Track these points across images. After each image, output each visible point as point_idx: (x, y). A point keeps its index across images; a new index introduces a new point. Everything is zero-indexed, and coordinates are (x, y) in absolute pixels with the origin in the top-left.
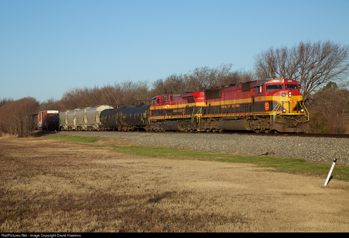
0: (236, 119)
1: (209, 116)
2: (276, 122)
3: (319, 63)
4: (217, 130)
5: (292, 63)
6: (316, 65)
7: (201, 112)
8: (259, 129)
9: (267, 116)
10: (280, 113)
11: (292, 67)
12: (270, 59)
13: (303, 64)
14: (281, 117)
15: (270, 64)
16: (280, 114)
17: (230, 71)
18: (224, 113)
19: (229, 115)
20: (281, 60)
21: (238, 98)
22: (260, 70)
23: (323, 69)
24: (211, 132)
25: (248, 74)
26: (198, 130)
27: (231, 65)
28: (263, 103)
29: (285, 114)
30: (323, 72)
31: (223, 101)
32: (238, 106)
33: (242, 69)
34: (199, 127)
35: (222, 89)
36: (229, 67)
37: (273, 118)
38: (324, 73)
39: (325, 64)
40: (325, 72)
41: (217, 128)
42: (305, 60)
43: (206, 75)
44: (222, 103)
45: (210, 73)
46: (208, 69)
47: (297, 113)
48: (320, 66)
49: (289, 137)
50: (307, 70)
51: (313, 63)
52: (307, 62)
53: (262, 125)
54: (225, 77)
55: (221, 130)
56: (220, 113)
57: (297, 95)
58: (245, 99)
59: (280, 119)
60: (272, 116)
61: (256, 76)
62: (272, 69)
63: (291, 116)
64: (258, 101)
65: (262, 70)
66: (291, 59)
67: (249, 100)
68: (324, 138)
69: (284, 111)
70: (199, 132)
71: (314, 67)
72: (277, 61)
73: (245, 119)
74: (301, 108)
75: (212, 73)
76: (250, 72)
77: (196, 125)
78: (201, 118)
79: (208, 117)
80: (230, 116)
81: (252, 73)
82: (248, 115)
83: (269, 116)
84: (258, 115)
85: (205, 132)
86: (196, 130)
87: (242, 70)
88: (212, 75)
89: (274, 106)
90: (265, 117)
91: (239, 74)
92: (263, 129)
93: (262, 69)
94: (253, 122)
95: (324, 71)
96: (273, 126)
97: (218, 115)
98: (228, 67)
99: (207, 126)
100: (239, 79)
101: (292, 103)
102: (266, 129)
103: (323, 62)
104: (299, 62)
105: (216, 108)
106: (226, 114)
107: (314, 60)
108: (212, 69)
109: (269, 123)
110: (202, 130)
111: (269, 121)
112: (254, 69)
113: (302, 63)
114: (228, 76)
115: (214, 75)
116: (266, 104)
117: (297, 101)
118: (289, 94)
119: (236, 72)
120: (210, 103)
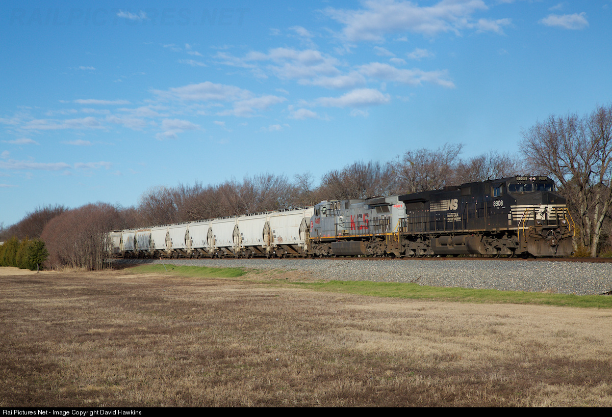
36: (458, 149)
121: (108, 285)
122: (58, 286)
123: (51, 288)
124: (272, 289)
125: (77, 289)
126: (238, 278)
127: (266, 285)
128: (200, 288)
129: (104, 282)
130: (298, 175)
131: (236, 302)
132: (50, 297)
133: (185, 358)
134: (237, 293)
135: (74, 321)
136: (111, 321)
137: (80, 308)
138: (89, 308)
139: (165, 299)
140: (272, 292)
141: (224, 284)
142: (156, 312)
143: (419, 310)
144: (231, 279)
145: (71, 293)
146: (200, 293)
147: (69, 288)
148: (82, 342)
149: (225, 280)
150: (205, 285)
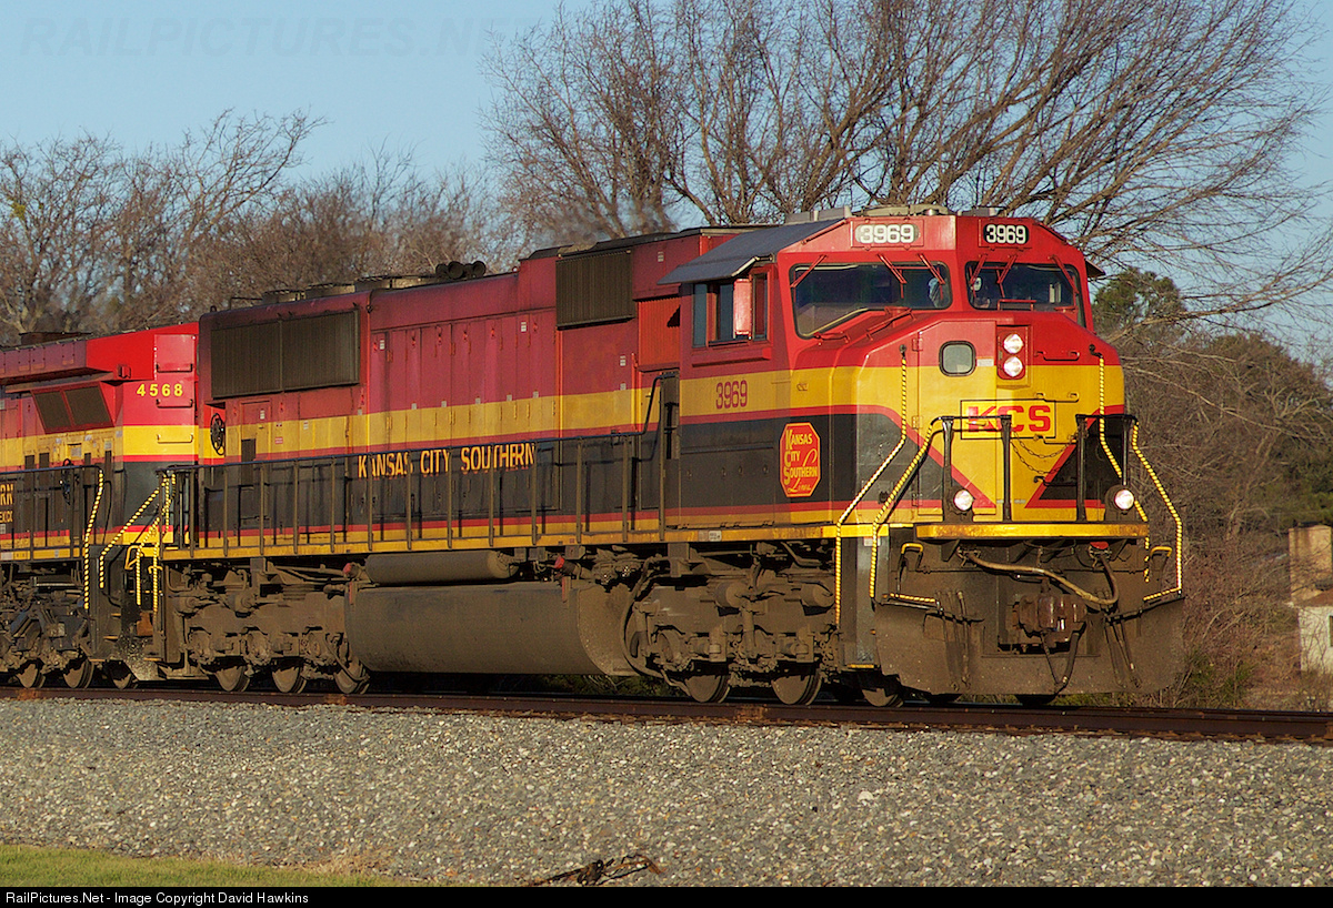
0: (505, 575)
1: (247, 546)
2: (885, 607)
3: (1031, 115)
4: (319, 675)
5: (812, 116)
6: (1010, 131)
7: (166, 509)
8: (721, 669)
9: (803, 554)
10: (928, 518)
11: (805, 146)
12: (627, 82)
13: (903, 121)
14: (934, 558)
15: (622, 121)
16: (921, 532)
17: (291, 177)
18: (382, 523)
19: (433, 540)
20: (715, 87)
21: (517, 386)
22: (538, 169)
23: (1068, 162)
24: (260, 685)
25: (443, 203)
26: (144, 673)
27: (299, 122)
28: (770, 427)
29: (972, 532)
30: (1066, 190)
31: (379, 416)
32: (510, 457)
33: (395, 160)
34: (147, 648)
35: (365, 303)
36: (285, 143)
37: (860, 565)
38: (1074, 200)
39: (1081, 121)
40: (1086, 190)
41: (318, 650)
42: (918, 90)
43: (93, 210)
44: (369, 429)
45: (119, 191)
46: (108, 160)
47: (1082, 519)
48: (1048, 134)
49: (780, 733)
50: (932, 172)
51: (986, 115)
52: (932, 102)
53: (748, 628)
54: (245, 227)
55: (354, 669)
56: (346, 524)
57: (1074, 361)
58: (581, 401)
59: (924, 578)
60: (852, 544)
61: (503, 216)
62: (643, 166)
63: (1026, 548)
64: (714, 411)
65: (553, 171)
66: (797, 81)
67: (630, 407)
68: (1070, 740)
69: (963, 501)
70: (143, 684)
71: (989, 148)
72: (680, 98)
73: (585, 572)
74: (1116, 483)
75: (138, 193)
76: (453, 188)
77: (125, 627)
78: (171, 564)
79: (233, 554)
80: (443, 545)
81: (476, 199)
82: (619, 539)
83: (820, 552)
84: (717, 536)
85: (203, 688)
86: (121, 669)
87: (391, 168)
88: (144, 204)
89: (863, 458)
90: (780, 557)
91: (369, 200)
92: (753, 668)
93: (560, 160)
94: (665, 604)
95: (1079, 178)
96: (853, 637)
97: (333, 543)
98: (274, 147)
99: (220, 633)
100: (366, 242)
101: (1026, 432)
102: (789, 668)
103: (1065, 105)
104: (863, 107)
105: (306, 474)
106: (401, 533)
107: (989, 86)
108: (142, 154)
109: (814, 610)
110: (179, 674)
111: (817, 595)
112: (489, 158)
113: (890, 113)
114: (276, 221)
115: (160, 212)
116: (796, 440)
117: (1080, 418)
118: (1008, 355)
119: (344, 188)
120: (250, 430)
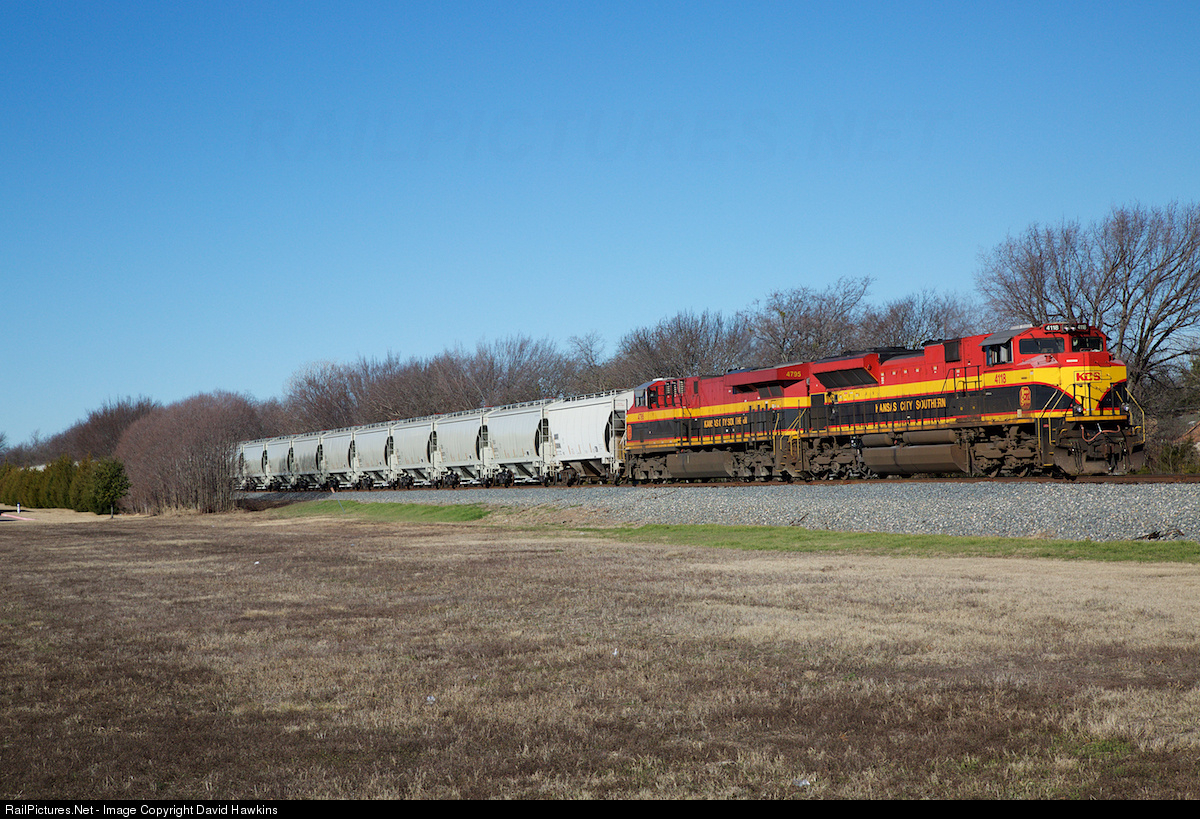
36: (863, 287)
75: (820, 307)
88: (822, 311)
108: (822, 293)
121: (246, 537)
122: (158, 539)
123: (148, 543)
124: (545, 540)
125: (195, 544)
126: (475, 523)
127: (531, 534)
128: (414, 540)
129: (237, 532)
130: (576, 338)
131: (490, 561)
132: (150, 558)
133: (434, 657)
134: (485, 546)
135: (209, 597)
136: (277, 597)
137: (212, 576)
138: (229, 574)
139: (360, 558)
140: (548, 545)
141: (453, 532)
142: (350, 580)
143: (823, 570)
144: (464, 524)
145: (186, 551)
146: (418, 548)
147: (180, 543)
148: (241, 632)
149: (454, 526)
150: (421, 535)
